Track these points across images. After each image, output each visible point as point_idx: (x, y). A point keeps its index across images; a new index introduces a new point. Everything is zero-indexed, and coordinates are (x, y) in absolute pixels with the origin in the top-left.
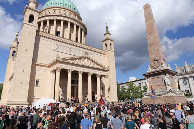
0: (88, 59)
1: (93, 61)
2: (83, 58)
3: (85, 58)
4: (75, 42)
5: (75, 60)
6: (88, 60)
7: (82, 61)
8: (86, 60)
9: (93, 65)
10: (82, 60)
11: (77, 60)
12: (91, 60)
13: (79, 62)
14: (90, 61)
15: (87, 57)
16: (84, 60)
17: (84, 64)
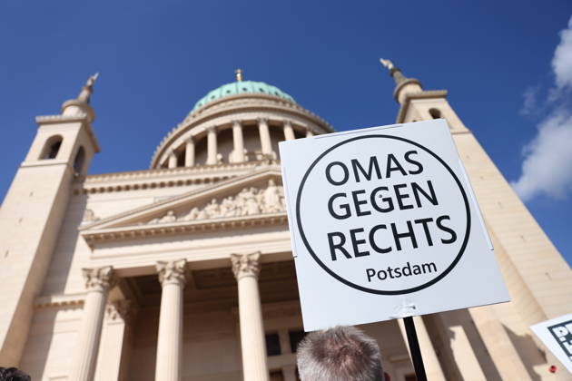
2: (248, 185)
3: (259, 184)
5: (201, 210)
7: (240, 203)
8: (270, 190)
10: (246, 195)
11: (211, 207)
13: (224, 210)
15: (271, 177)
16: (255, 193)
17: (261, 211)
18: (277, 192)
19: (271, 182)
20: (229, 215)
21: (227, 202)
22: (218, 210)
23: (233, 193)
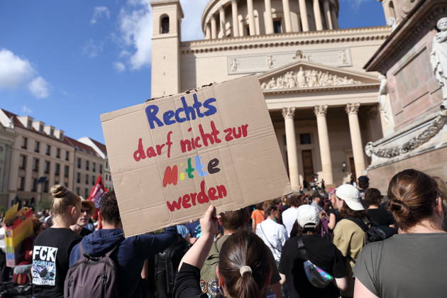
0: (305, 68)
1: (324, 71)
2: (289, 70)
3: (295, 69)
4: (274, 35)
5: (267, 83)
6: (308, 73)
7: (286, 80)
8: (301, 73)
9: (325, 81)
10: (288, 75)
11: (272, 82)
12: (318, 70)
13: (278, 84)
14: (314, 73)
15: (301, 65)
16: (293, 74)
17: (296, 85)
18: (304, 75)
19: (301, 68)
20: (281, 88)
21: (279, 79)
22: (275, 83)
23: (282, 74)
